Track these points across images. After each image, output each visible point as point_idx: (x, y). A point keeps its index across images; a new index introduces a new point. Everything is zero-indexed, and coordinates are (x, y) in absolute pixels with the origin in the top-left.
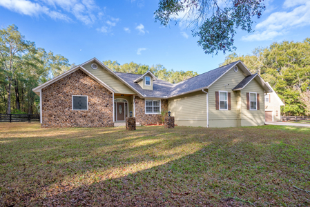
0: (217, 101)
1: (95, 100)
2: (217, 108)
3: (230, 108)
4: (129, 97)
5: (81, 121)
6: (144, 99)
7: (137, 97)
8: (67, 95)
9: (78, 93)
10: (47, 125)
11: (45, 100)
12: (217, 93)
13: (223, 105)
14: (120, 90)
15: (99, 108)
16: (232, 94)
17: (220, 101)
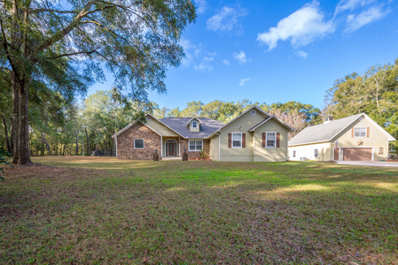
0: (230, 141)
1: (149, 141)
2: (230, 146)
3: (244, 146)
4: (177, 138)
5: (140, 156)
6: (187, 140)
7: (182, 138)
8: (131, 139)
9: (138, 138)
10: (119, 158)
11: (119, 143)
12: (230, 135)
13: (237, 144)
14: (167, 134)
15: (152, 147)
16: (247, 135)
17: (233, 140)
